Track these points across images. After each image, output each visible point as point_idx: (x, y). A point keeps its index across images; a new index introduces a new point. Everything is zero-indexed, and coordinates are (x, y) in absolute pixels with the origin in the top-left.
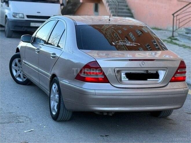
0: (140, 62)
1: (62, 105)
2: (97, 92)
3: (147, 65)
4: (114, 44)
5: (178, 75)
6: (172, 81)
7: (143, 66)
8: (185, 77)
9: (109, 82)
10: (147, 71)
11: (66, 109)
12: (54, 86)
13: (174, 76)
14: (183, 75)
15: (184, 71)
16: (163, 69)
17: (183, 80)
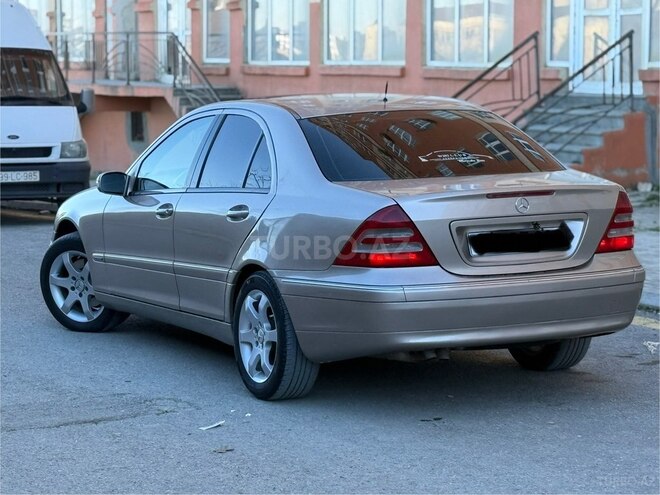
0: (517, 200)
1: (290, 349)
2: (408, 291)
3: (535, 207)
4: (424, 160)
5: (614, 233)
6: (600, 250)
7: (525, 212)
8: (631, 238)
9: (436, 263)
10: (536, 224)
11: (307, 359)
12: (249, 301)
13: (605, 237)
14: (626, 232)
15: (626, 220)
16: (577, 216)
17: (627, 245)
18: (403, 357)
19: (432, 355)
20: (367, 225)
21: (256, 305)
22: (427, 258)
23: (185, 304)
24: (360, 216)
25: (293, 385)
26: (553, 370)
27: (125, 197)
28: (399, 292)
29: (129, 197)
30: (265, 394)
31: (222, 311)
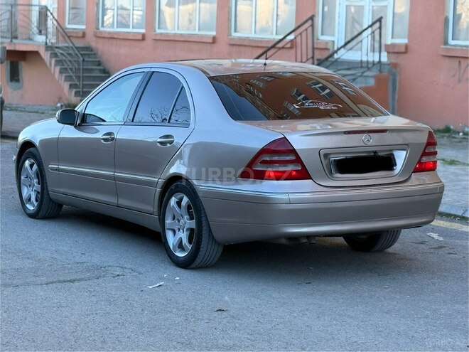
0: (364, 136)
1: (205, 233)
2: (292, 196)
3: (373, 143)
4: (297, 107)
5: (424, 159)
6: (416, 171)
7: (369, 144)
8: (435, 163)
9: (310, 178)
10: (375, 152)
11: (216, 241)
12: (173, 201)
13: (419, 162)
14: (431, 159)
15: (432, 150)
16: (402, 147)
17: (432, 168)
18: (283, 241)
19: (305, 240)
20: (264, 151)
21: (179, 204)
22: (304, 174)
23: (123, 202)
24: (259, 145)
25: (206, 258)
26: (374, 252)
27: (76, 127)
28: (284, 197)
29: (78, 127)
30: (185, 264)
31: (152, 208)
